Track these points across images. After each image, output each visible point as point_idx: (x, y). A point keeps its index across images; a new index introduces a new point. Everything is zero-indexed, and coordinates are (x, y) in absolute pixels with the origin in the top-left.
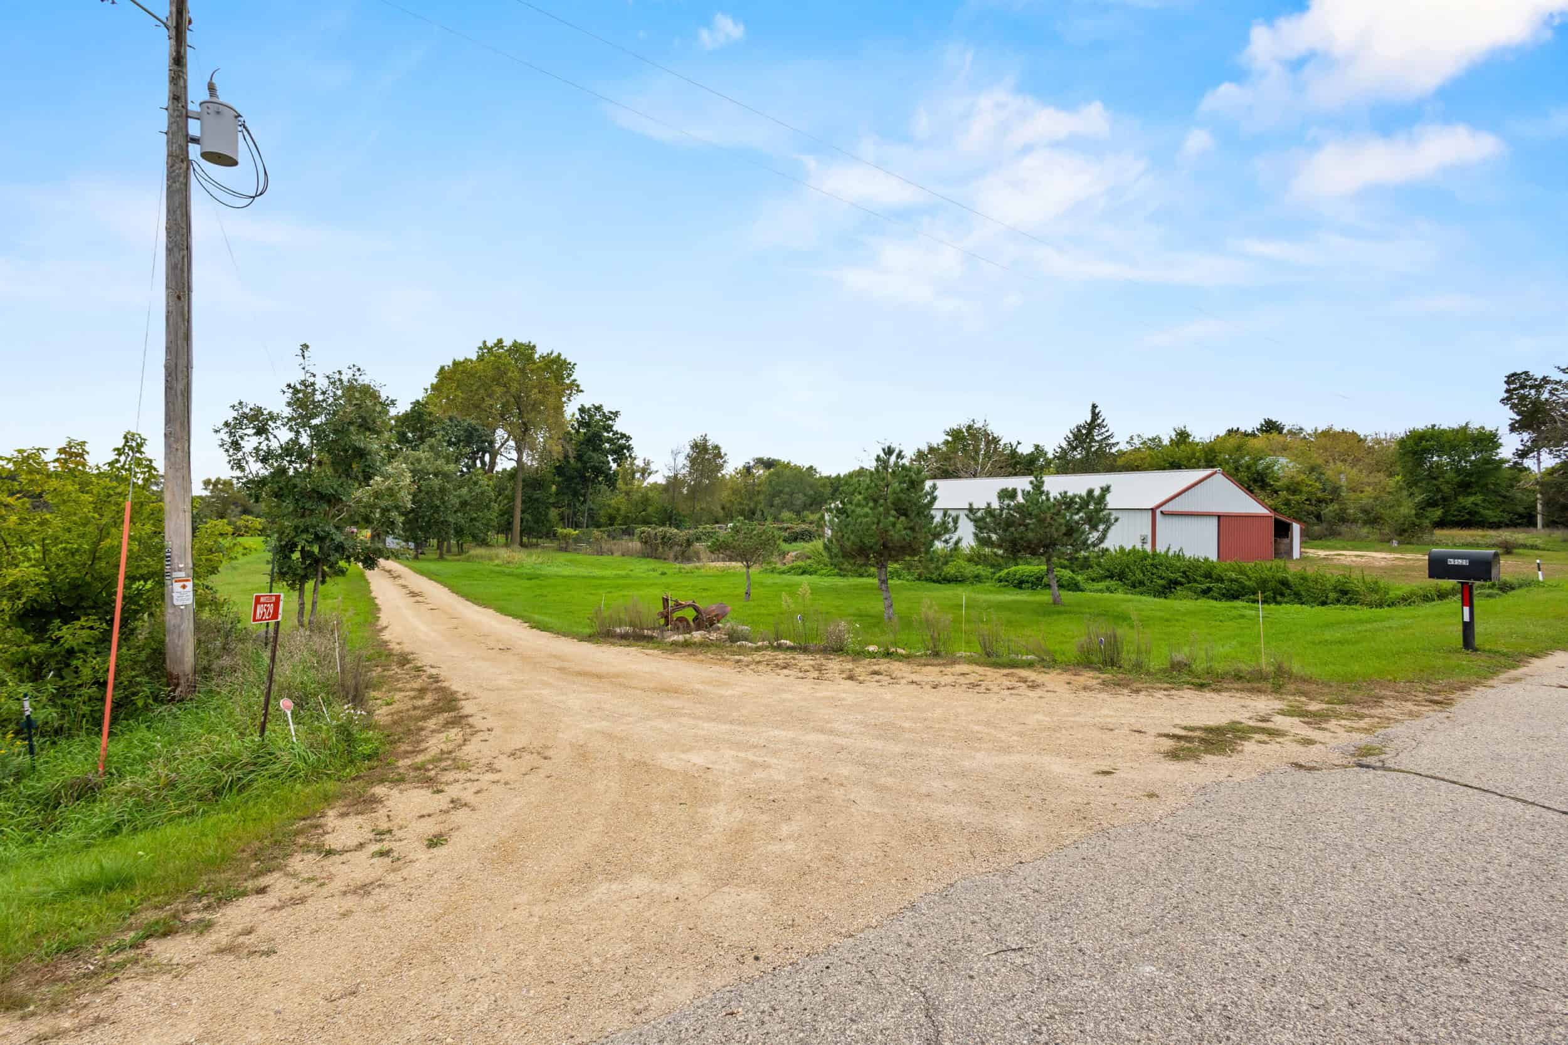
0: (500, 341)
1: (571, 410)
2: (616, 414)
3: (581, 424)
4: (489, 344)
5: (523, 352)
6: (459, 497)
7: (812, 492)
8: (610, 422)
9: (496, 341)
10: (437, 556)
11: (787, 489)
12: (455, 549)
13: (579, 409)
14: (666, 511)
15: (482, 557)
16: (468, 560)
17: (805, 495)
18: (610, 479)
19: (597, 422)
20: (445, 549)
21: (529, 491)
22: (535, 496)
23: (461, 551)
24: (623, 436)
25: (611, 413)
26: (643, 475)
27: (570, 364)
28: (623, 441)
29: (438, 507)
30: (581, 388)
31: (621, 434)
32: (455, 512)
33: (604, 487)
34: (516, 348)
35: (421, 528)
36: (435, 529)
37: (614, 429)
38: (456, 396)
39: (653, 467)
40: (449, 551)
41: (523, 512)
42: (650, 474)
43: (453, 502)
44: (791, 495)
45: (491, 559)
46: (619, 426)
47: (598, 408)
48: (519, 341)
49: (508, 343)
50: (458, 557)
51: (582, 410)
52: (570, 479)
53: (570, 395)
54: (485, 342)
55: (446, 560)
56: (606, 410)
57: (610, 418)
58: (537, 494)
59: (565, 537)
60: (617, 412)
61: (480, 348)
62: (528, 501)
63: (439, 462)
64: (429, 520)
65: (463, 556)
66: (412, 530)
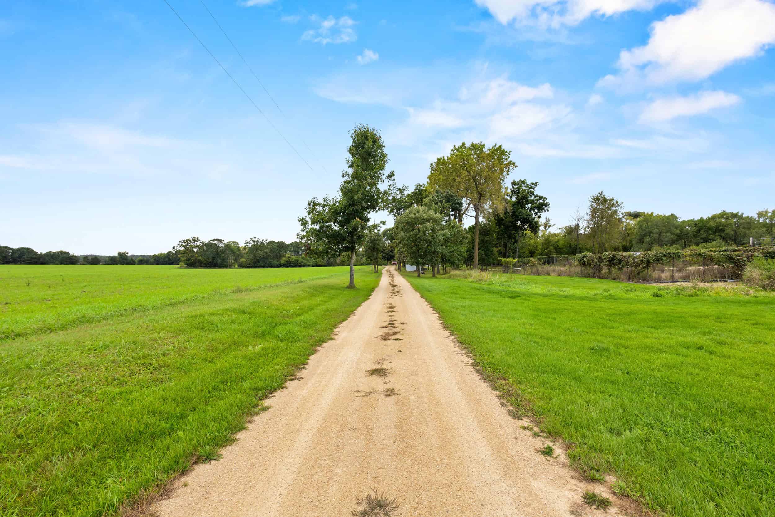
0: (463, 144)
1: (507, 184)
2: (536, 184)
3: (514, 192)
4: (457, 147)
5: (477, 148)
6: (444, 235)
7: (678, 231)
8: (532, 190)
9: (461, 145)
10: (431, 275)
11: (656, 230)
12: (441, 272)
13: (512, 183)
14: (570, 246)
15: (459, 276)
16: (450, 278)
17: (672, 234)
18: (533, 227)
19: (523, 190)
20: (436, 271)
21: (482, 237)
22: (486, 239)
23: (445, 272)
24: (541, 198)
25: (532, 184)
26: (545, 227)
27: (507, 152)
28: (541, 201)
29: (431, 242)
30: (516, 165)
31: (540, 197)
32: (442, 245)
33: (528, 232)
34: (474, 147)
35: (421, 256)
36: (429, 257)
37: (535, 193)
38: (440, 178)
39: (551, 222)
40: (438, 272)
41: (479, 249)
42: (549, 227)
43: (440, 238)
44: (660, 234)
45: (466, 277)
46: (538, 191)
47: (524, 182)
48: (474, 143)
49: (468, 145)
50: (444, 276)
51: (514, 183)
52: (507, 227)
53: (508, 171)
54: (455, 146)
55: (437, 278)
56: (529, 182)
57: (531, 188)
58: (487, 238)
59: (507, 263)
60: (536, 183)
61: (452, 150)
62: (483, 243)
63: (430, 212)
64: (426, 251)
65: (447, 275)
66: (416, 258)
